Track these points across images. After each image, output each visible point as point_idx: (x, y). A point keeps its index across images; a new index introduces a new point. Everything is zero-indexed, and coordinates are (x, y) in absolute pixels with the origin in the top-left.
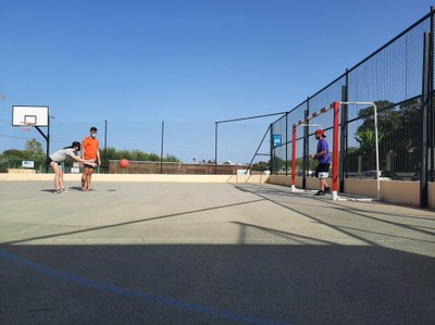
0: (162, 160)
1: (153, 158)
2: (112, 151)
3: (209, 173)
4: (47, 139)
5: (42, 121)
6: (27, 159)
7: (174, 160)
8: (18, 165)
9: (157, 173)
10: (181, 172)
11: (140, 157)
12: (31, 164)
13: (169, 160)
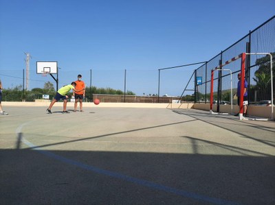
0: (125, 94)
1: (119, 93)
2: (95, 89)
3: (154, 102)
4: (57, 81)
5: (54, 71)
6: (45, 94)
7: (132, 94)
8: (40, 97)
9: (122, 102)
10: (137, 102)
11: (111, 92)
12: (48, 97)
13: (129, 94)
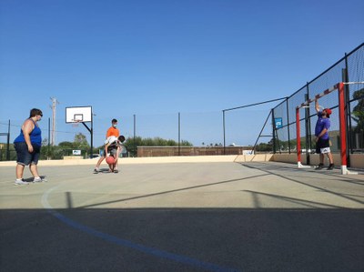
0: (179, 145)
1: (171, 143)
2: (139, 139)
3: (218, 154)
4: (91, 131)
5: (87, 118)
6: (76, 148)
7: (188, 144)
8: (69, 153)
9: (175, 155)
10: (195, 154)
11: (161, 143)
12: (79, 152)
13: (184, 145)
